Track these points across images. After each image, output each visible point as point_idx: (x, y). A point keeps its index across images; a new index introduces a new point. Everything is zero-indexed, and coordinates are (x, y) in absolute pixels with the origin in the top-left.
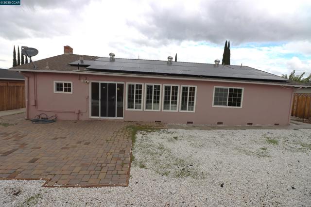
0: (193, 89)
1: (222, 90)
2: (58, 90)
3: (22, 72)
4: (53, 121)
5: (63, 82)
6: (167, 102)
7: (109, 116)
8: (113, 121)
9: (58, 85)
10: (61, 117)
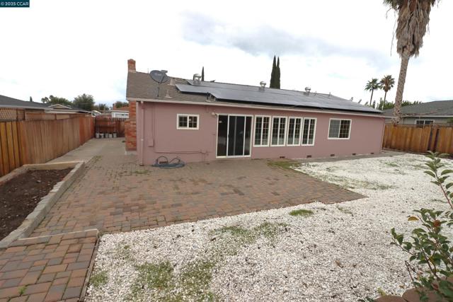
0: (313, 121)
1: (335, 121)
2: (181, 125)
3: (144, 102)
4: (175, 165)
5: (188, 116)
6: (290, 136)
7: (236, 154)
9: (181, 118)
10: (185, 159)
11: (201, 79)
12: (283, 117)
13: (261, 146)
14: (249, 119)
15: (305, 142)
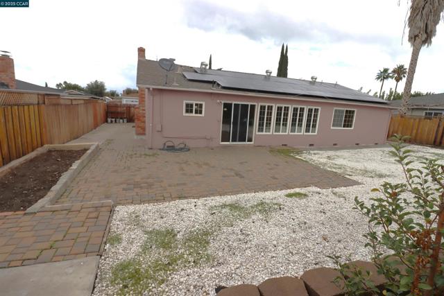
0: (316, 110)
1: (339, 111)
2: (187, 111)
3: (153, 89)
4: (181, 149)
5: (194, 103)
7: (239, 141)
8: (244, 147)
9: (187, 105)
10: (190, 144)
11: (208, 67)
12: (286, 106)
13: (264, 133)
14: (253, 107)
15: (307, 130)
